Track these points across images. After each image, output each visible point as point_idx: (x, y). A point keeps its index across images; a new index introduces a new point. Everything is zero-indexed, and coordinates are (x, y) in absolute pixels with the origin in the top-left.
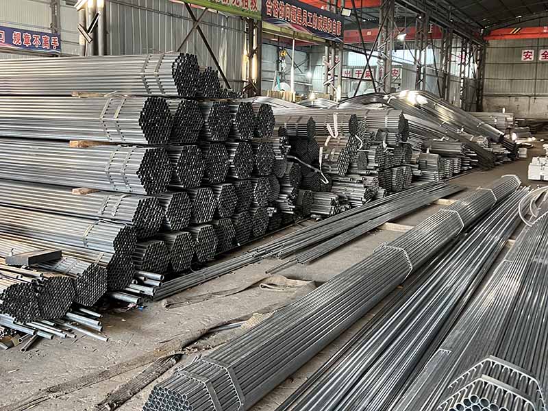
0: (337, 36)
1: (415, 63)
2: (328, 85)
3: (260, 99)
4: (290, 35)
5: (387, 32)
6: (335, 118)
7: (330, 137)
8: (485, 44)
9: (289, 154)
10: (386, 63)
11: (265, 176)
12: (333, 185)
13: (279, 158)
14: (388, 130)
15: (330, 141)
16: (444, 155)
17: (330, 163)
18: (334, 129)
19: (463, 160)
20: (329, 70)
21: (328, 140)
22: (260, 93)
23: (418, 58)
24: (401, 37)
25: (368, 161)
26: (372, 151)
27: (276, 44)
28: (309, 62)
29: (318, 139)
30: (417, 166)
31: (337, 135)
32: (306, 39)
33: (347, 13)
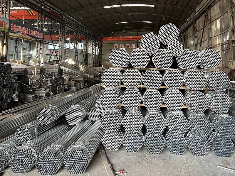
0: (41, 38)
1: (74, 49)
2: (38, 57)
3: (7, 63)
4: (21, 38)
5: (62, 37)
6: (35, 68)
7: (33, 75)
8: (101, 42)
9: (17, 80)
10: (62, 49)
11: (8, 88)
12: (34, 92)
13: (13, 81)
14: (55, 73)
15: (33, 77)
16: (77, 81)
17: (33, 84)
18: (35, 72)
19: (85, 83)
20: (38, 51)
21: (32, 76)
22: (7, 60)
23: (75, 47)
24: (68, 39)
25: (47, 84)
26: (49, 80)
27: (16, 40)
28: (30, 47)
29: (29, 76)
30: (67, 85)
31: (36, 74)
32: (28, 39)
33: (45, 30)
